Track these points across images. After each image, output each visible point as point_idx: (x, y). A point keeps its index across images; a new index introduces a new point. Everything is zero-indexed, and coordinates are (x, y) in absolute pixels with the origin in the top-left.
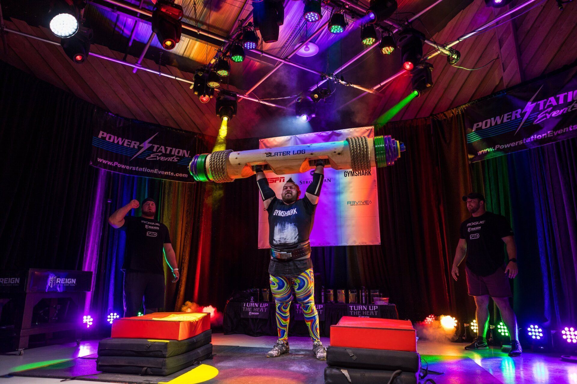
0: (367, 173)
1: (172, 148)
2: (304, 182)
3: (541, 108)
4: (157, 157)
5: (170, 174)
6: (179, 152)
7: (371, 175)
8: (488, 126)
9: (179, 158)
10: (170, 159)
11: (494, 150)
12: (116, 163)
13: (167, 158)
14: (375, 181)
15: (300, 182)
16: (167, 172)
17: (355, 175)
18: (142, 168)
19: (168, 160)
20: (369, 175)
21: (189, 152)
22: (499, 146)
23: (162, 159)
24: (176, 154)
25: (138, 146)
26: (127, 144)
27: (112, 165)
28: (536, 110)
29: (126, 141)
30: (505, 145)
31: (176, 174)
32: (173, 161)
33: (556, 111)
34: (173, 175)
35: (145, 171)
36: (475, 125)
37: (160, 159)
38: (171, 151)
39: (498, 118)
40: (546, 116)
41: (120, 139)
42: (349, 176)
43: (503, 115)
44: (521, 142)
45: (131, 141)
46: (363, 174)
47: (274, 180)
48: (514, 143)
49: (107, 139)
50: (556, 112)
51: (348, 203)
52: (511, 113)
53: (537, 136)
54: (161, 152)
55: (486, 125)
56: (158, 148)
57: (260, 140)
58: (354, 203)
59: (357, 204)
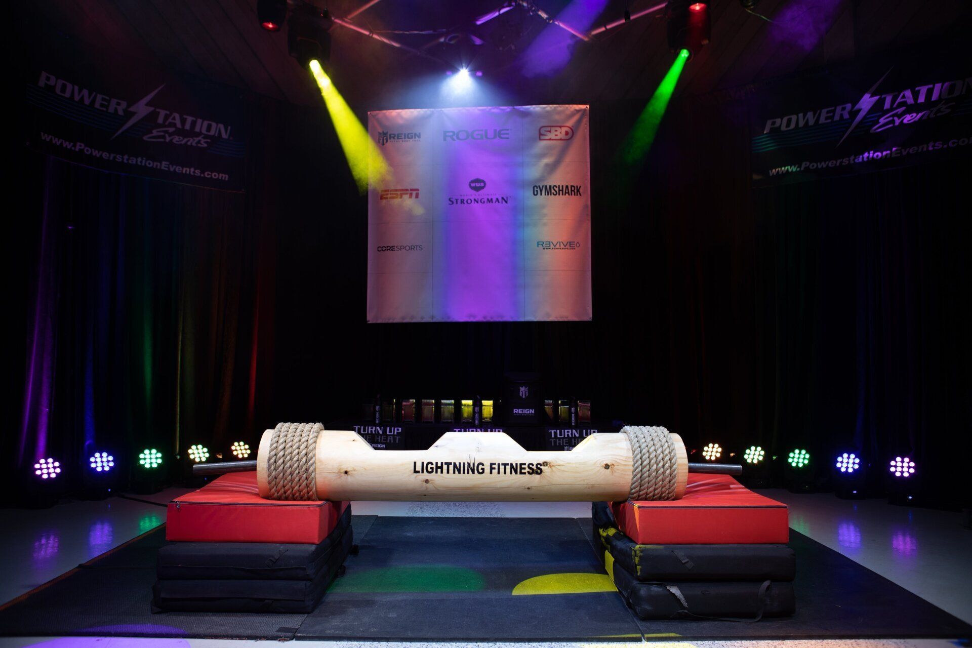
0: (574, 191)
1: (194, 119)
2: (457, 200)
3: (887, 105)
4: (167, 135)
5: (194, 172)
6: (209, 128)
7: (580, 195)
8: (792, 126)
9: (209, 140)
10: (192, 142)
11: (798, 169)
12: (79, 146)
13: (186, 140)
14: (586, 206)
15: (450, 200)
16: (188, 169)
17: (553, 193)
18: (137, 158)
19: (189, 143)
20: (577, 195)
21: (229, 128)
22: (808, 163)
23: (176, 139)
24: (204, 131)
25: (124, 111)
26: (102, 105)
27: (73, 148)
28: (878, 108)
29: (99, 97)
30: (819, 164)
31: (206, 173)
32: (199, 145)
33: (911, 115)
34: (199, 174)
35: (143, 164)
36: (769, 123)
37: (171, 140)
38: (193, 124)
39: (810, 115)
40: (893, 122)
41: (85, 92)
42: (541, 195)
43: (819, 111)
44: (845, 161)
45: (108, 98)
46: (567, 192)
47: (399, 193)
48: (835, 162)
49: (58, 91)
50: (911, 117)
51: (538, 244)
52: (833, 108)
53: (874, 154)
54: (174, 125)
55: (788, 125)
56: (167, 117)
57: (371, 114)
58: (549, 245)
59: (554, 247)
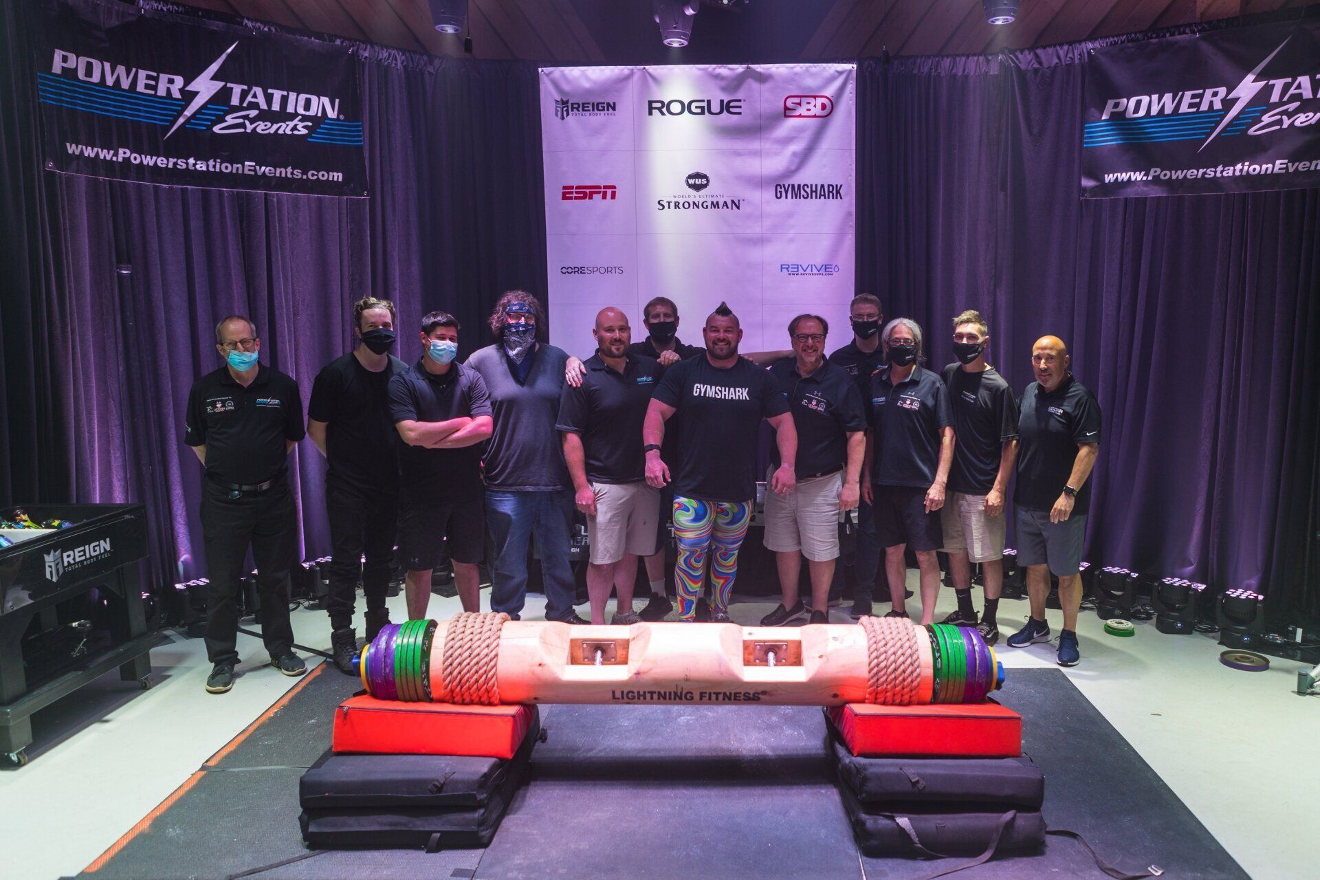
0: (832, 192)
1: (285, 93)
2: (669, 203)
3: (1275, 98)
4: (247, 123)
5: (292, 173)
6: (307, 106)
7: (841, 198)
8: (1142, 113)
9: (310, 124)
11: (1145, 178)
12: (123, 153)
13: (275, 126)
14: (849, 214)
15: (659, 202)
16: (283, 170)
17: (803, 196)
18: (207, 161)
19: (280, 132)
20: (837, 198)
21: (337, 101)
22: (1159, 170)
23: (261, 127)
24: (301, 111)
25: (182, 91)
26: (147, 86)
27: (114, 159)
28: (1261, 101)
29: (142, 74)
30: (1173, 172)
31: (310, 174)
32: (295, 132)
33: (1307, 114)
34: (300, 176)
35: (218, 170)
36: (1111, 103)
37: (255, 129)
38: (284, 100)
39: (1168, 97)
40: (1280, 122)
41: (121, 70)
42: (786, 198)
43: (1180, 93)
44: (1210, 173)
45: (155, 74)
46: (822, 193)
47: (588, 191)
48: (1195, 171)
49: (81, 74)
50: (1307, 117)
51: (782, 268)
52: (1201, 91)
53: (1249, 166)
54: (254, 106)
55: (1136, 110)
56: (244, 95)
57: (542, 71)
58: (796, 270)
59: (803, 272)
